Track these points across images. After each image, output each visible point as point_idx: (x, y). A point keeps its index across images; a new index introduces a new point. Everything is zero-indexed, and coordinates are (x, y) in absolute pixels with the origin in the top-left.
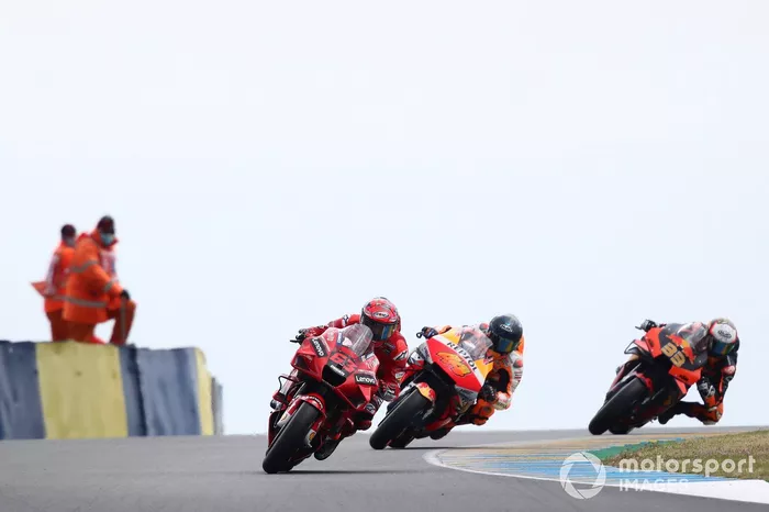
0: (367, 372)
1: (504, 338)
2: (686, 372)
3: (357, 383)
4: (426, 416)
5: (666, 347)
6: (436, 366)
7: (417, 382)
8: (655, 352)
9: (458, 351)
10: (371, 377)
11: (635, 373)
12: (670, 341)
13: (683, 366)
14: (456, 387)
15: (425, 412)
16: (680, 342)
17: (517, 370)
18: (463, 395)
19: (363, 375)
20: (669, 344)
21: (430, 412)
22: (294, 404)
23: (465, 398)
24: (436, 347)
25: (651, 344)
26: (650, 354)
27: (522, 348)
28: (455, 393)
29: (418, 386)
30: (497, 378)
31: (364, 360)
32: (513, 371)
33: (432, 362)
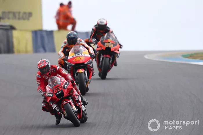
2: (115, 47)
5: (105, 45)
6: (76, 64)
8: (104, 48)
11: (103, 56)
12: (105, 42)
13: (113, 46)
14: (85, 63)
16: (108, 41)
18: (88, 63)
20: (106, 43)
25: (101, 47)
26: (102, 50)
28: (87, 65)
33: (74, 65)
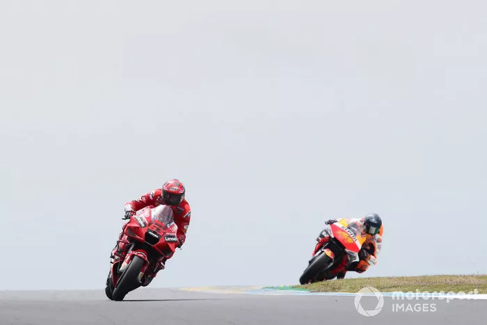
0: (172, 234)
1: (372, 226)
3: (166, 242)
4: (329, 266)
6: (335, 239)
7: (325, 248)
9: (347, 231)
10: (173, 237)
14: (346, 250)
15: (329, 264)
17: (379, 244)
18: (350, 254)
19: (169, 236)
21: (332, 264)
22: (129, 257)
23: (351, 256)
24: (335, 229)
27: (382, 231)
28: (346, 253)
29: (325, 250)
30: (368, 248)
31: (169, 227)
32: (377, 245)
33: (333, 237)
